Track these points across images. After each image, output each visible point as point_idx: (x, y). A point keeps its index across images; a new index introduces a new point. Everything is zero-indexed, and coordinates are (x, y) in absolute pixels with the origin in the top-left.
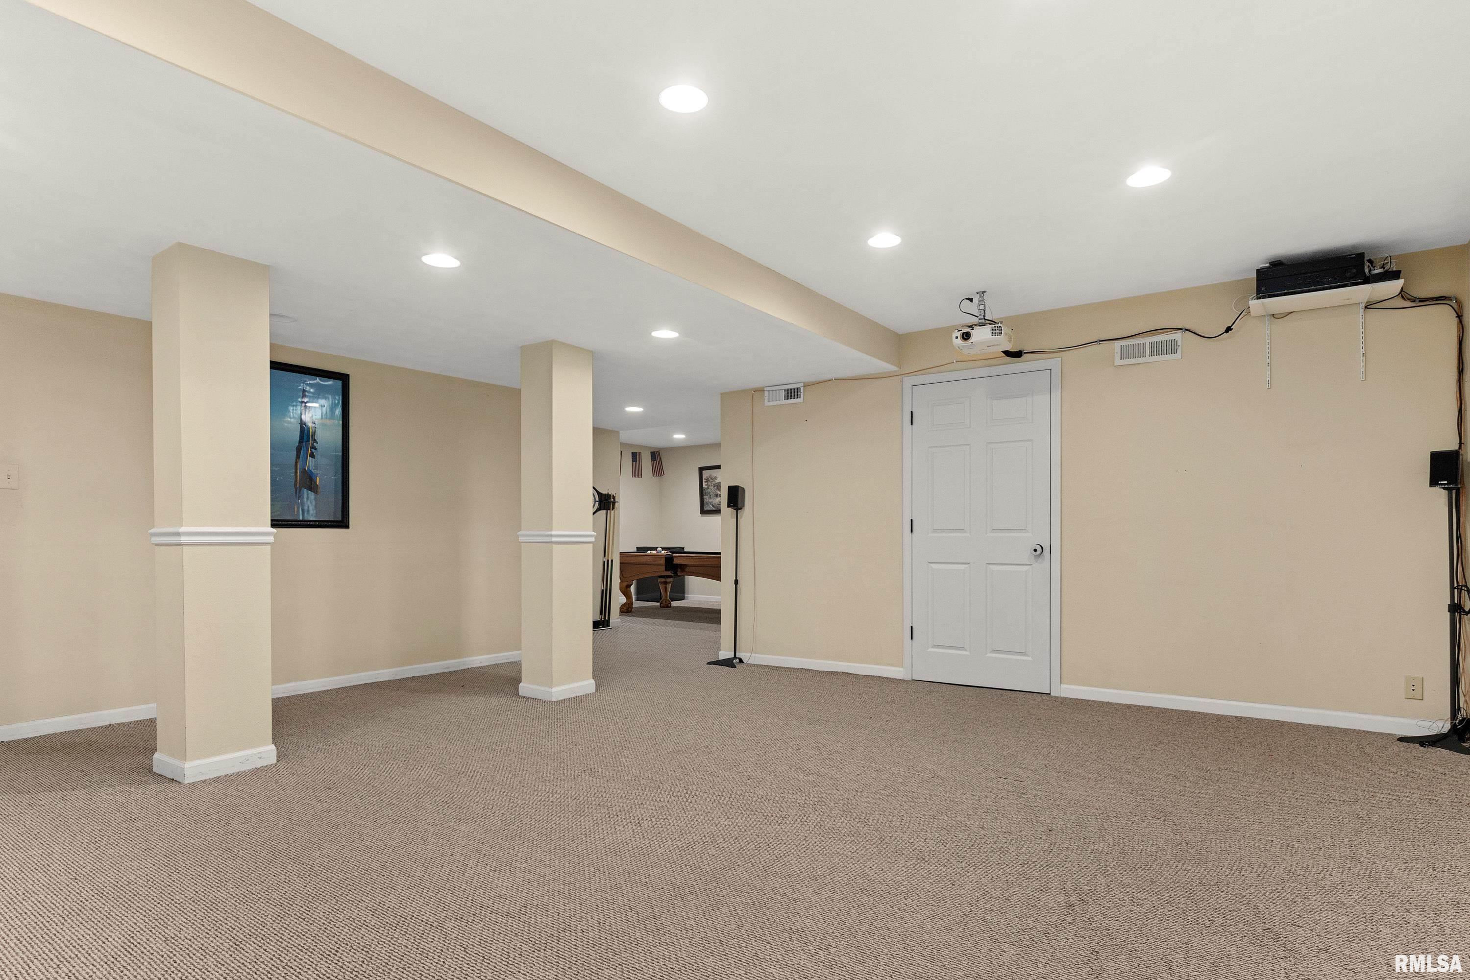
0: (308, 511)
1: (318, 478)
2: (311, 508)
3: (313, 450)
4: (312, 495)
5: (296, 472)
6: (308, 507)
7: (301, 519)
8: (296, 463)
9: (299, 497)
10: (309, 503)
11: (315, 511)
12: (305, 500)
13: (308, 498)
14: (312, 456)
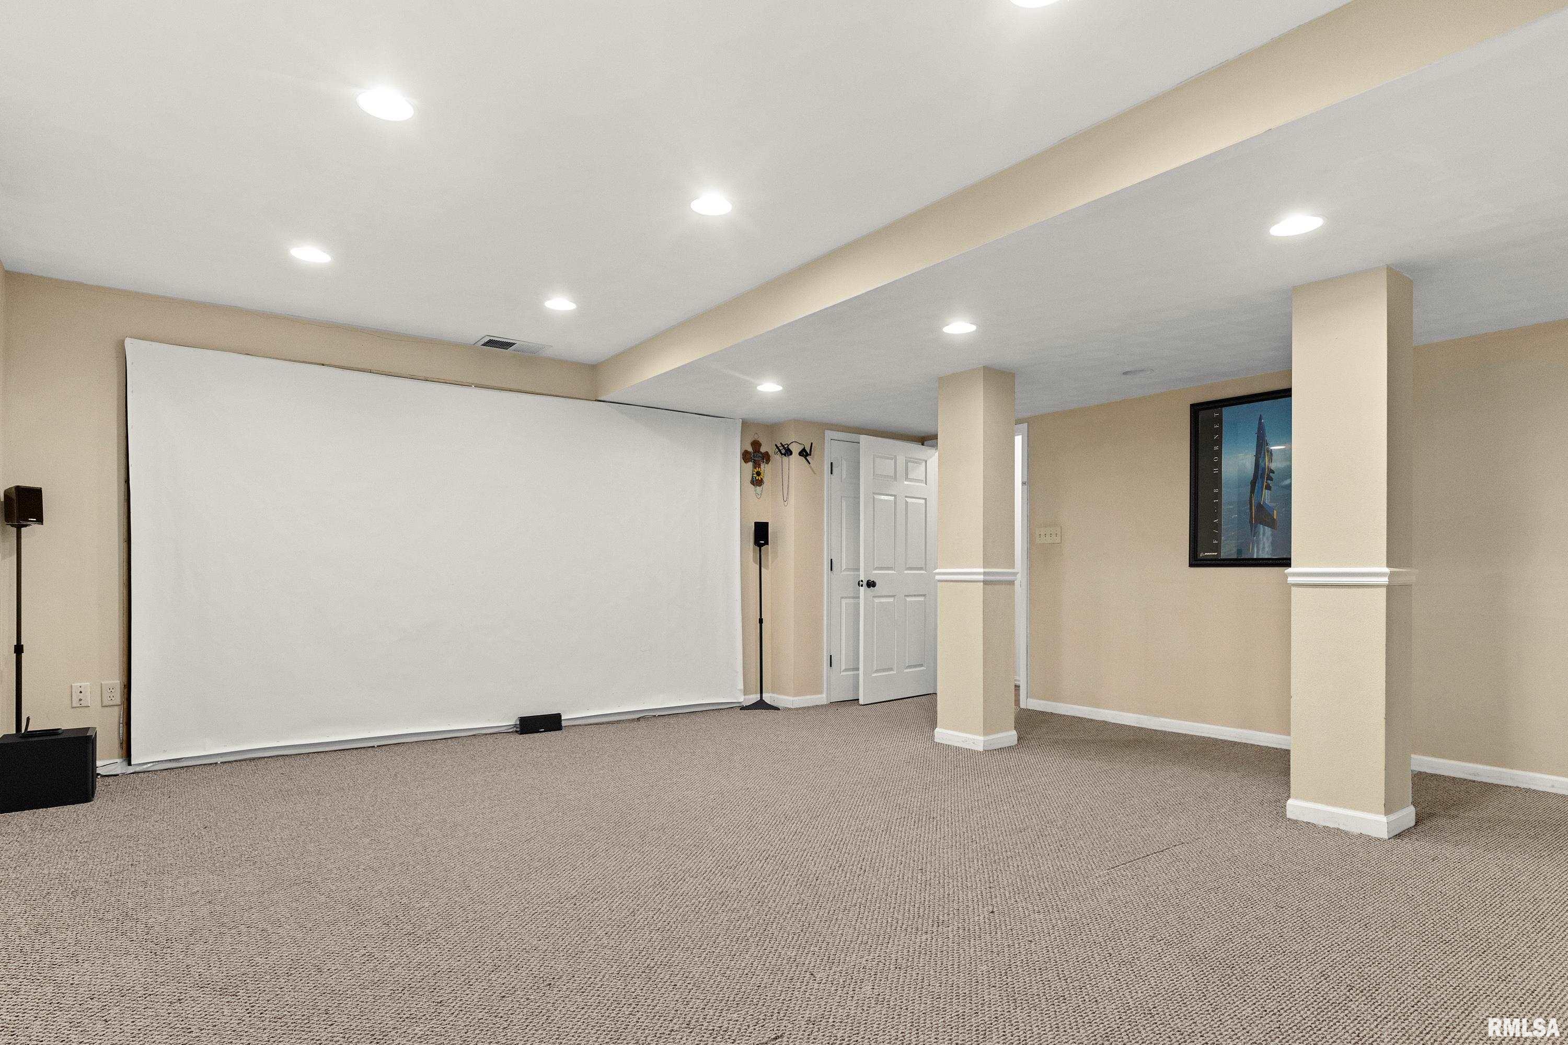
0: (1264, 548)
1: (1275, 511)
2: (1266, 545)
3: (1269, 481)
4: (1268, 531)
5: (1251, 509)
6: (1264, 544)
7: (1255, 557)
8: (1251, 498)
9: (1255, 534)
10: (1265, 539)
11: (1271, 548)
12: (1261, 536)
13: (1264, 534)
14: (1268, 488)
